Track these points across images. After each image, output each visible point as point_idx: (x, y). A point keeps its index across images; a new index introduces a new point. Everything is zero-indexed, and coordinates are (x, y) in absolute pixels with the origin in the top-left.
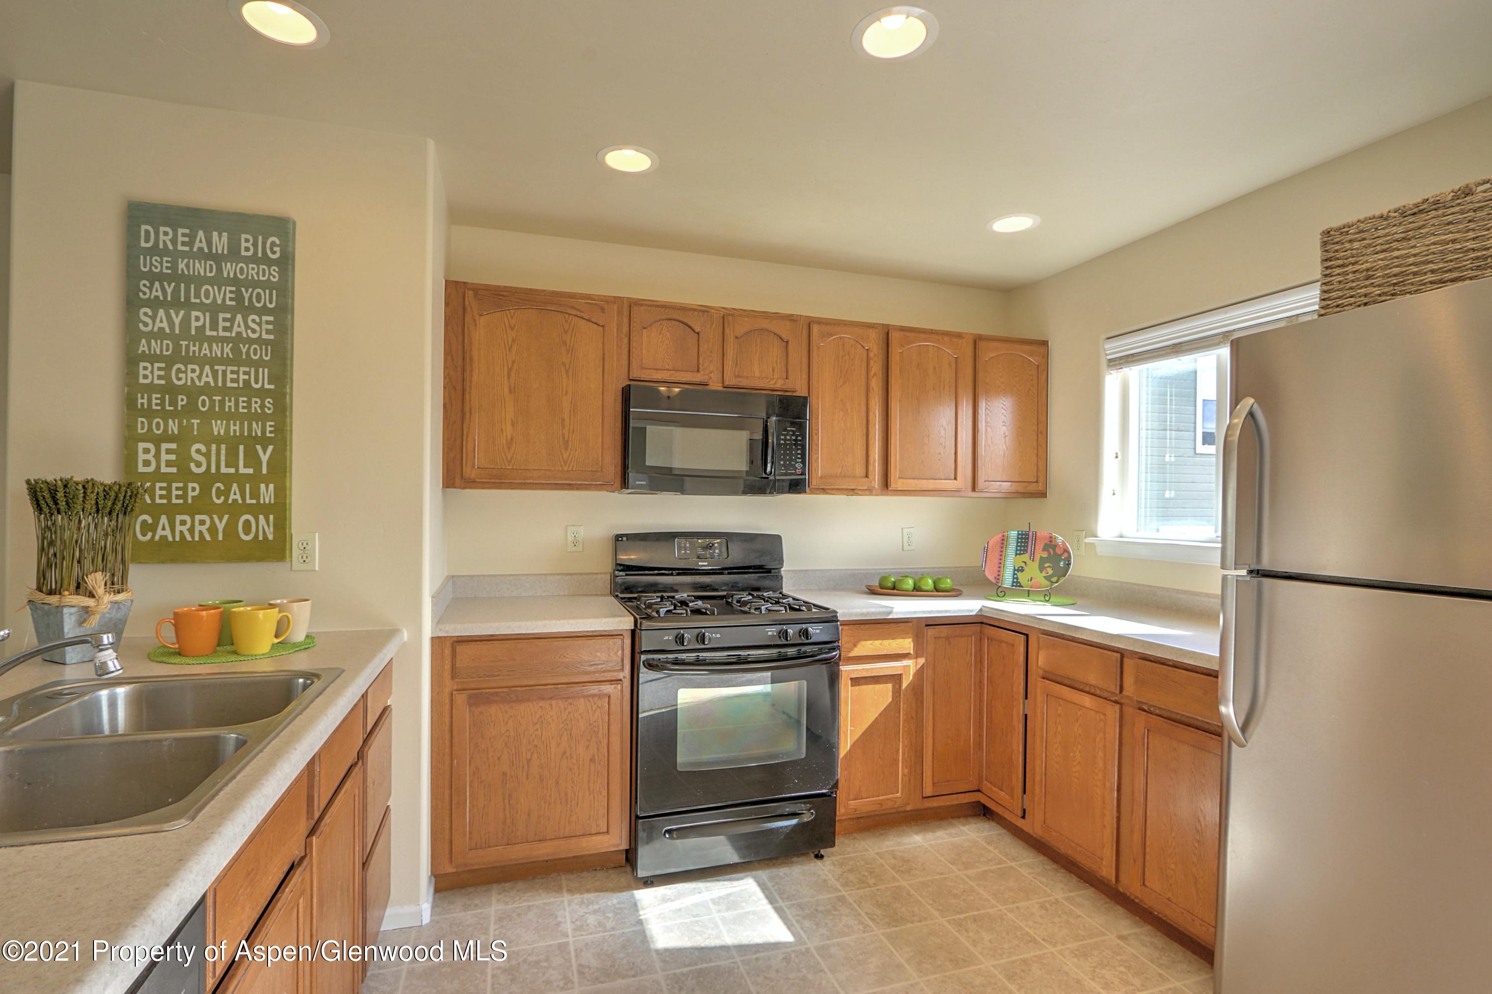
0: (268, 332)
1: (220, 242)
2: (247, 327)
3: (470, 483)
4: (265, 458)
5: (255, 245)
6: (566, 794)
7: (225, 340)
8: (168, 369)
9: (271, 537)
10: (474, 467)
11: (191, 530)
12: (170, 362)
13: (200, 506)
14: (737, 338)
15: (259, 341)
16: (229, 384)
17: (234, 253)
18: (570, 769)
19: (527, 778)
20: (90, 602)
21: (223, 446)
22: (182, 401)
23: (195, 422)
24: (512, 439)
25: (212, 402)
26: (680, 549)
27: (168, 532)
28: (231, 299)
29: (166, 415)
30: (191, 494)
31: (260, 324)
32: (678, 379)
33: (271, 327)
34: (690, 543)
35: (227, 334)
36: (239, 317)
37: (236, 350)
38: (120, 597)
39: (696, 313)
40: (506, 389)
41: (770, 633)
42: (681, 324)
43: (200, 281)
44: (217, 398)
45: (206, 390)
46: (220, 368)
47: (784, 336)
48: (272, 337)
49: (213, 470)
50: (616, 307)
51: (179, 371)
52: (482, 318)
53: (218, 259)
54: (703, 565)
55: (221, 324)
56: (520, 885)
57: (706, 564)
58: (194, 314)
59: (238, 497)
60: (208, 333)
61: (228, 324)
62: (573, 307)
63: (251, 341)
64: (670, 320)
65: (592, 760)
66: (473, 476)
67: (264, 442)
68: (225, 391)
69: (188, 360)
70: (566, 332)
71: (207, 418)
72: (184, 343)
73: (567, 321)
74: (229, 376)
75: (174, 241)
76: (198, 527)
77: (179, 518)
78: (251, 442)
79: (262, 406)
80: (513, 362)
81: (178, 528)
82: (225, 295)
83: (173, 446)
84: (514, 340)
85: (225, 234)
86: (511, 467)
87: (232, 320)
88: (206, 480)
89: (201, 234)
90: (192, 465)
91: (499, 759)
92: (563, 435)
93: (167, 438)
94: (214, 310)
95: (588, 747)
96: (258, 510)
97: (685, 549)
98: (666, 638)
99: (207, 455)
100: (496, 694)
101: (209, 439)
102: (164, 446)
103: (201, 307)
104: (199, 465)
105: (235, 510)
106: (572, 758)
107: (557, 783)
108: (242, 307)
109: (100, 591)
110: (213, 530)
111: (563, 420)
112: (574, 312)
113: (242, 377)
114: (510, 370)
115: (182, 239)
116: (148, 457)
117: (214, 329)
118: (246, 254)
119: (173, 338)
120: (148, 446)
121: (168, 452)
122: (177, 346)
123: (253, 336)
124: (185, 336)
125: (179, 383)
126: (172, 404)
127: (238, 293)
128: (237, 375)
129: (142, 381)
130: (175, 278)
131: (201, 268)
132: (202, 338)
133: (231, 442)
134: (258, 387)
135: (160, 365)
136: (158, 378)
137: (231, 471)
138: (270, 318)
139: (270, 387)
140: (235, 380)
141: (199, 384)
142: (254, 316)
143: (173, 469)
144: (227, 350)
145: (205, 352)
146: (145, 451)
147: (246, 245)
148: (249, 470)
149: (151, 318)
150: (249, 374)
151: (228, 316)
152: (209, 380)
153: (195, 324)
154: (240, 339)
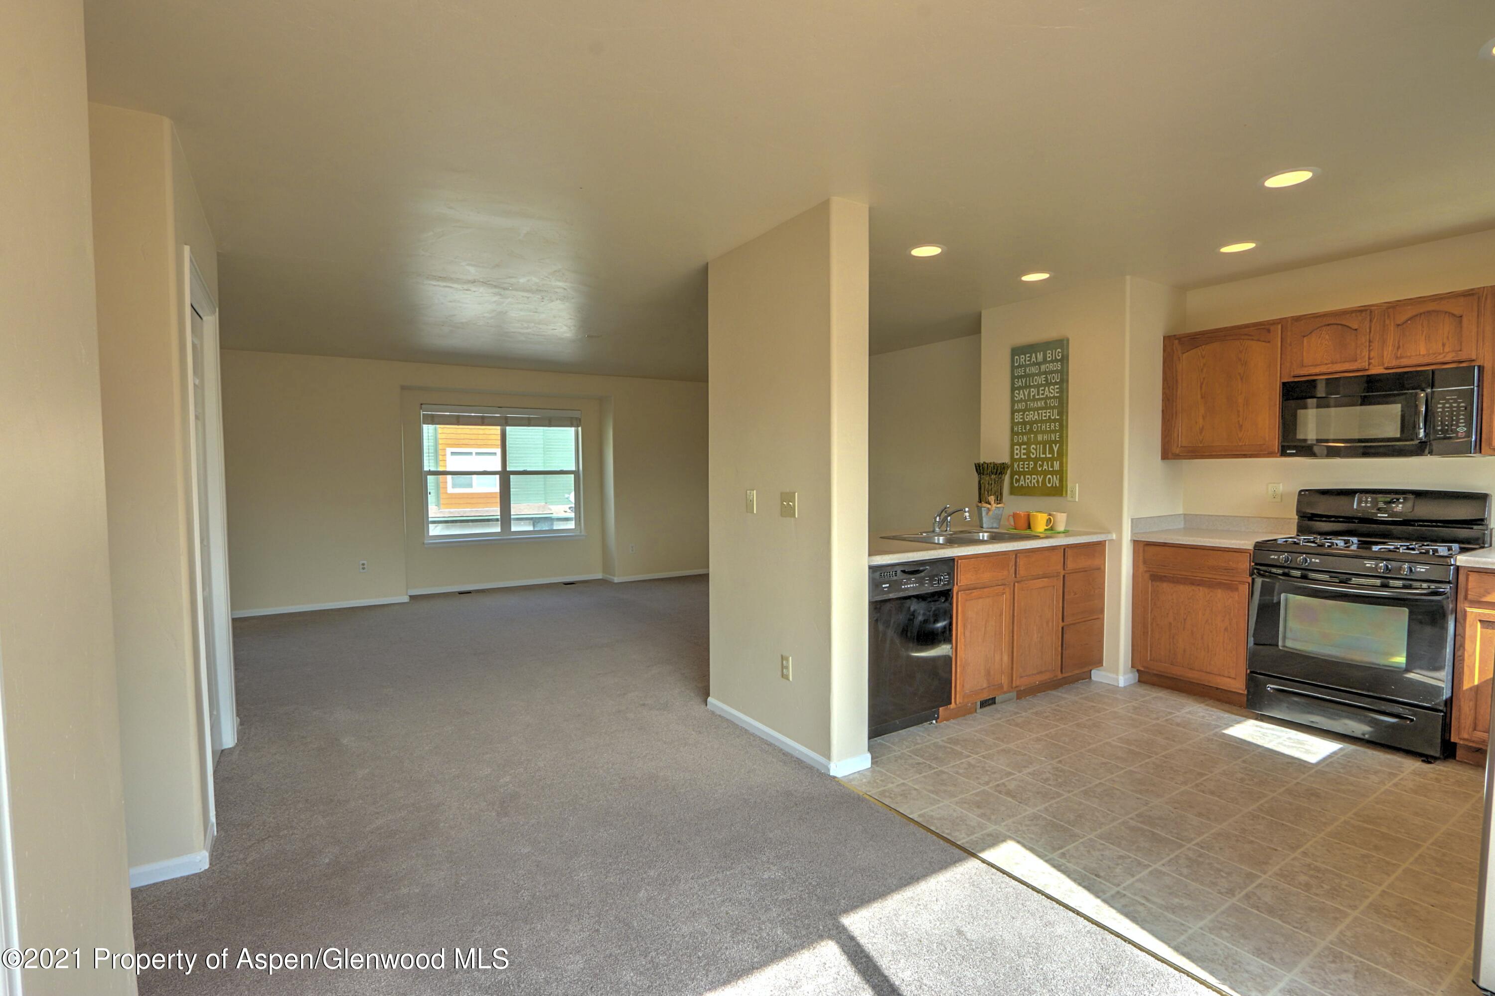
0: (1057, 393)
1: (1040, 357)
2: (1050, 392)
3: (1177, 457)
4: (1056, 450)
5: (1052, 355)
6: (1208, 646)
7: (1042, 399)
8: (1023, 415)
9: (1058, 485)
10: (1178, 446)
11: (1031, 482)
12: (1024, 411)
13: (1034, 472)
14: (1398, 325)
15: (1054, 397)
16: (1044, 418)
17: (1045, 361)
18: (1211, 632)
19: (1184, 630)
20: (989, 506)
21: (1041, 446)
22: (1028, 427)
23: (1032, 436)
24: (1203, 427)
25: (1038, 426)
26: (1360, 502)
27: (1023, 483)
28: (1044, 381)
29: (1023, 434)
30: (1031, 466)
31: (1054, 390)
32: (1335, 370)
33: (1058, 390)
34: (1372, 498)
35: (1042, 396)
36: (1047, 388)
37: (1046, 403)
38: (999, 506)
39: (1354, 315)
40: (1199, 396)
41: (1368, 565)
42: (1340, 327)
43: (1033, 375)
44: (1039, 425)
45: (1036, 422)
46: (1040, 412)
47: (1455, 312)
48: (1058, 395)
49: (1038, 456)
50: (1280, 326)
51: (1027, 415)
52: (1184, 355)
53: (1039, 364)
54: (1382, 516)
55: (1041, 392)
56: (1184, 694)
57: (1386, 515)
58: (1032, 390)
59: (1046, 467)
60: (1037, 397)
61: (1043, 392)
62: (1246, 335)
63: (1051, 398)
64: (1328, 325)
65: (1226, 629)
66: (1177, 452)
67: (1055, 442)
68: (1042, 421)
69: (1030, 410)
70: (1241, 352)
71: (1036, 433)
72: (1029, 403)
73: (1241, 345)
74: (1044, 415)
75: (1025, 361)
76: (1033, 481)
77: (1027, 476)
78: (1052, 442)
79: (1055, 427)
80: (1204, 379)
81: (1027, 481)
82: (1041, 380)
83: (1025, 447)
84: (1204, 365)
85: (1042, 353)
86: (1201, 445)
87: (1044, 390)
88: (1036, 460)
89: (1034, 355)
90: (1031, 454)
91: (1167, 614)
92: (1239, 421)
93: (1023, 443)
94: (1038, 387)
95: (1223, 620)
96: (1053, 473)
97: (1366, 502)
98: (1273, 557)
99: (1036, 450)
100: (1165, 576)
101: (1037, 443)
102: (1023, 447)
103: (1034, 386)
104: (1033, 454)
105: (1045, 473)
106: (1212, 625)
107: (1202, 638)
108: (1048, 384)
109: (992, 502)
110: (1038, 482)
111: (1238, 412)
112: (1246, 337)
113: (1048, 414)
114: (1202, 384)
115: (1028, 359)
116: (1018, 452)
117: (1038, 395)
118: (1048, 359)
119: (1026, 401)
120: (1018, 447)
121: (1024, 449)
122: (1027, 404)
123: (1052, 395)
124: (1029, 400)
125: (1027, 420)
126: (1025, 429)
127: (1046, 378)
128: (1045, 414)
129: (1016, 421)
130: (1026, 376)
131: (1034, 370)
132: (1034, 400)
133: (1044, 443)
134: (1053, 418)
135: (1022, 413)
136: (1021, 418)
137: (1044, 456)
138: (1058, 386)
139: (1058, 417)
140: (1045, 416)
141: (1033, 419)
142: (1052, 387)
143: (1025, 457)
144: (1043, 403)
145: (1035, 405)
146: (1017, 449)
147: (1048, 355)
148: (1050, 456)
149: (1019, 394)
150: (1049, 412)
151: (1043, 388)
152: (1037, 417)
153: (1032, 394)
154: (1047, 398)
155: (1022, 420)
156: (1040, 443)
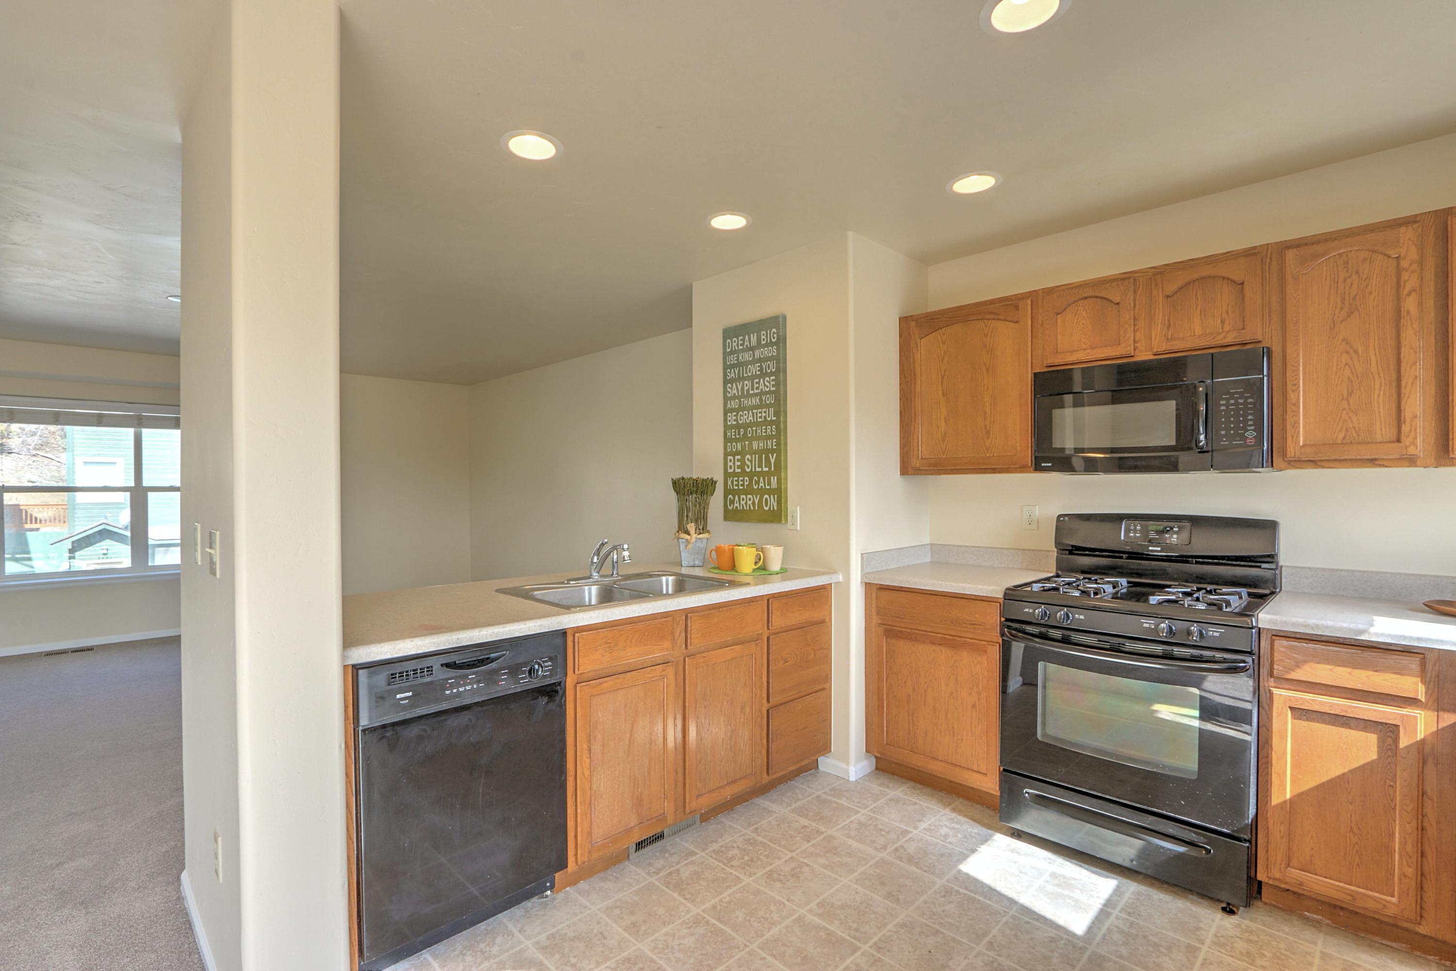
0: (773, 386)
1: (754, 339)
2: (765, 385)
3: (918, 471)
4: (773, 461)
5: (767, 337)
6: (953, 728)
7: (757, 395)
8: (737, 415)
9: (776, 508)
10: (918, 458)
11: (746, 503)
12: (737, 410)
13: (748, 491)
14: (1168, 297)
15: (770, 392)
16: (759, 420)
17: (759, 345)
18: (956, 709)
19: (925, 705)
20: (688, 537)
21: (757, 456)
22: (742, 431)
23: (747, 443)
24: (945, 434)
25: (752, 430)
26: (1128, 531)
27: (738, 505)
28: (759, 371)
29: (737, 440)
30: (746, 483)
31: (769, 382)
32: (1094, 356)
33: (774, 383)
34: (1141, 526)
35: (757, 391)
36: (762, 381)
37: (761, 400)
38: (701, 536)
39: (1115, 284)
40: (940, 393)
41: (1145, 625)
42: (1099, 300)
43: (746, 364)
44: (754, 428)
45: (750, 425)
46: (755, 411)
47: (1235, 278)
48: (774, 389)
49: (753, 470)
50: (1029, 302)
51: (741, 416)
52: (923, 341)
53: (752, 349)
54: (1155, 550)
55: (755, 386)
56: (928, 790)
57: (1159, 549)
58: (746, 382)
59: (763, 485)
60: (751, 392)
61: (757, 385)
62: (991, 313)
63: (766, 393)
64: (1085, 298)
65: (974, 706)
66: (918, 465)
67: (772, 451)
68: (757, 424)
69: (743, 410)
70: (986, 336)
71: (751, 440)
72: (742, 400)
73: (986, 326)
74: (759, 415)
75: (738, 345)
76: (749, 502)
77: (742, 496)
78: (767, 452)
79: (771, 431)
80: (945, 371)
81: (742, 502)
82: (754, 369)
83: (739, 457)
84: (945, 353)
85: (755, 334)
86: (945, 457)
87: (758, 383)
88: (751, 475)
89: (747, 337)
90: (746, 467)
91: (905, 682)
92: (985, 426)
93: (737, 453)
94: (752, 378)
95: (970, 694)
96: (770, 492)
97: (1135, 531)
98: (1027, 610)
99: (751, 461)
100: (901, 632)
101: (752, 453)
102: (737, 458)
103: (748, 379)
104: (748, 468)
105: (761, 492)
106: (957, 699)
107: (946, 716)
108: (763, 375)
109: (692, 532)
110: (754, 503)
111: (985, 413)
112: (992, 316)
113: (764, 415)
114: (943, 378)
115: (741, 342)
116: (731, 464)
117: (753, 389)
118: (763, 342)
119: (739, 398)
120: (731, 458)
121: (738, 460)
122: (740, 402)
123: (767, 390)
124: (743, 396)
125: (741, 422)
126: (739, 434)
127: (761, 366)
128: (761, 414)
129: (729, 423)
130: (739, 364)
131: (747, 357)
132: (749, 396)
133: (759, 452)
134: (769, 419)
135: (735, 413)
136: (735, 420)
137: (760, 469)
138: (773, 378)
139: (775, 418)
140: (761, 417)
141: (748, 421)
142: (767, 379)
143: (739, 470)
144: (757, 400)
145: (750, 403)
146: (731, 461)
147: (763, 337)
148: (767, 469)
149: (731, 389)
150: (765, 412)
151: (757, 380)
152: (752, 418)
153: (746, 388)
154: (762, 393)
155: (735, 423)
156: (755, 453)
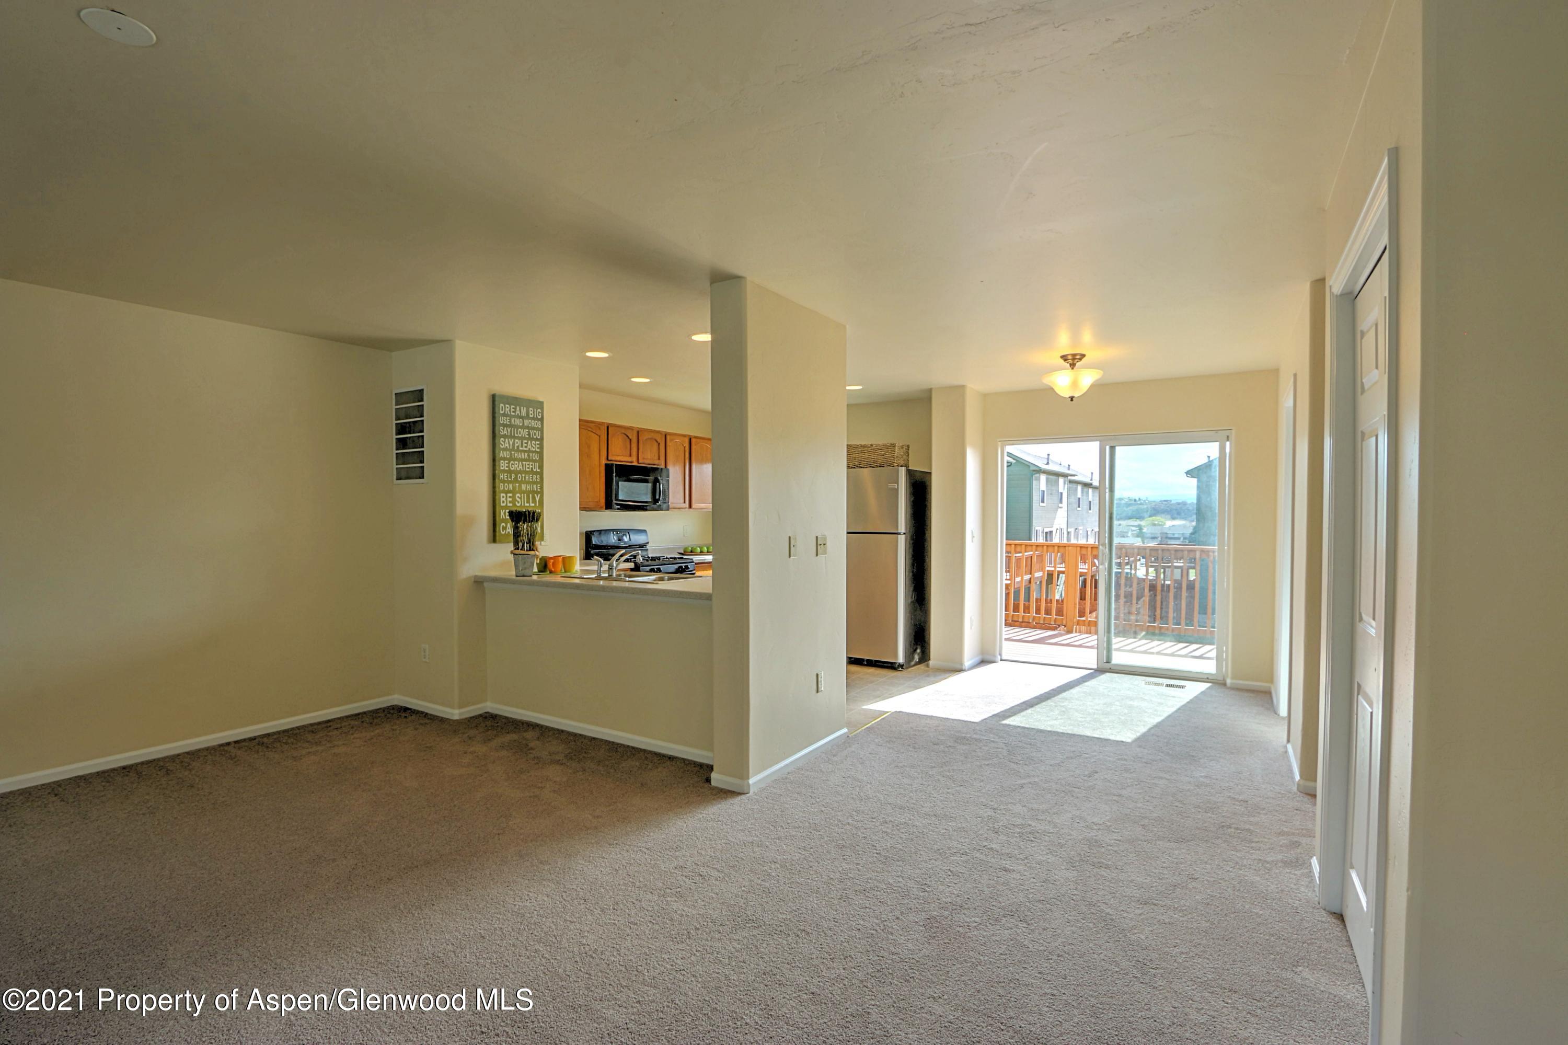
0: (538, 448)
1: (523, 411)
2: (532, 446)
4: (537, 499)
5: (533, 412)
7: (525, 451)
8: (509, 463)
12: (509, 460)
14: (643, 441)
15: (535, 452)
16: (527, 470)
17: (527, 415)
21: (525, 495)
22: (513, 476)
23: (517, 485)
25: (522, 476)
27: (510, 530)
28: (527, 434)
29: (509, 482)
31: (535, 445)
33: (538, 446)
35: (525, 449)
36: (529, 442)
37: (528, 455)
42: (624, 435)
43: (517, 427)
45: (520, 472)
46: (524, 463)
47: (658, 440)
48: (539, 450)
49: (523, 505)
50: (604, 427)
51: (512, 464)
53: (523, 418)
55: (525, 445)
58: (517, 440)
60: (521, 448)
62: (590, 427)
63: (532, 452)
64: (621, 433)
67: (537, 493)
68: (526, 472)
69: (515, 460)
71: (521, 483)
72: (513, 452)
73: (587, 434)
74: (526, 466)
75: (510, 411)
78: (534, 492)
79: (536, 478)
82: (524, 433)
83: (511, 495)
85: (525, 408)
87: (527, 443)
89: (518, 408)
90: (516, 502)
92: (586, 485)
93: (509, 492)
94: (522, 439)
99: (521, 498)
101: (521, 492)
102: (509, 495)
103: (518, 438)
104: (518, 502)
108: (531, 439)
113: (531, 466)
115: (512, 410)
116: (504, 499)
117: (522, 447)
118: (531, 416)
119: (510, 450)
120: (504, 495)
121: (510, 497)
122: (511, 454)
123: (534, 450)
124: (513, 449)
125: (512, 469)
126: (511, 477)
127: (529, 432)
128: (529, 466)
129: (502, 468)
130: (510, 426)
131: (518, 422)
132: (518, 450)
133: (528, 493)
134: (535, 470)
135: (507, 462)
136: (507, 467)
137: (528, 505)
138: (538, 442)
139: (539, 470)
140: (528, 468)
141: (518, 469)
142: (534, 442)
143: (511, 505)
144: (526, 456)
145: (520, 456)
146: (503, 497)
147: (531, 412)
148: (533, 505)
149: (504, 442)
150: (532, 465)
151: (526, 441)
152: (521, 467)
153: (516, 445)
154: (529, 451)
155: (507, 469)
156: (524, 492)
